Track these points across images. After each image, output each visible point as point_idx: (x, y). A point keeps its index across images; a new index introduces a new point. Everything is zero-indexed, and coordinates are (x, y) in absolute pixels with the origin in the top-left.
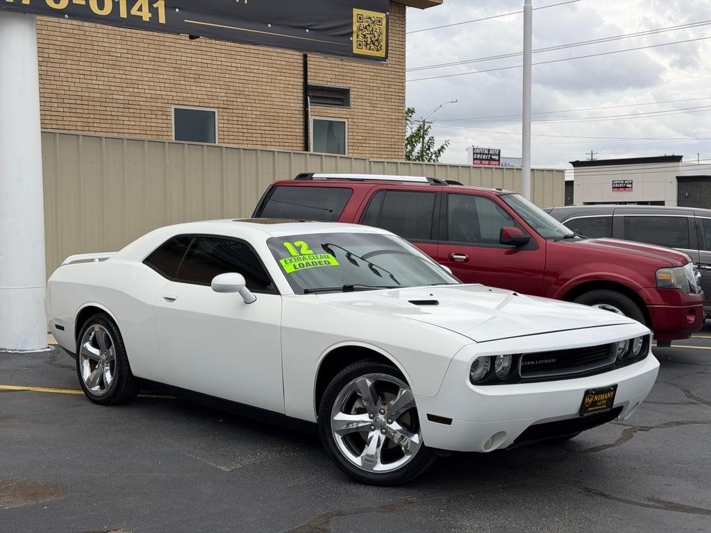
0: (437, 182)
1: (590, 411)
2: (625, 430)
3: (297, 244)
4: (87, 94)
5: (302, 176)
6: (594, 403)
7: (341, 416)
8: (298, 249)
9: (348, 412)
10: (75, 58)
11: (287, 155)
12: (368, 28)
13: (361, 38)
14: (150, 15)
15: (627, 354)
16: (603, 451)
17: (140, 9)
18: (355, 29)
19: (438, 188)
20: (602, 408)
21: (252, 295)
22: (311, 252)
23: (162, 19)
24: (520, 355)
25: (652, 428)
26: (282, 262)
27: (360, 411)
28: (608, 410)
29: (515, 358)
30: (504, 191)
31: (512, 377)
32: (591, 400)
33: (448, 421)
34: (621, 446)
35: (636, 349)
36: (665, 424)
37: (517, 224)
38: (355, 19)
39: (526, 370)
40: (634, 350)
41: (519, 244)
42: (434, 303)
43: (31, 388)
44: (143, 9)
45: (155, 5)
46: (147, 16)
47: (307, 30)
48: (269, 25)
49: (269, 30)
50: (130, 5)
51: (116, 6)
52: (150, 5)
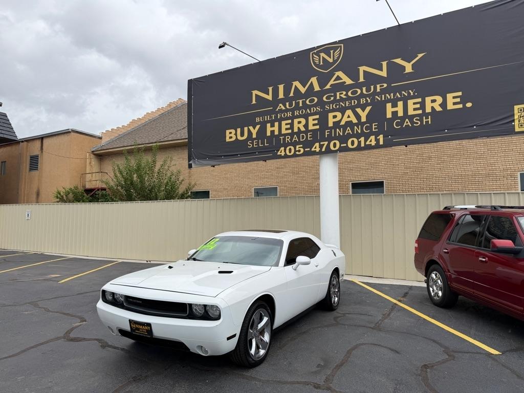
14: (375, 142)
17: (371, 141)
18: (516, 117)
23: (381, 143)
44: (372, 141)
45: (378, 138)
46: (373, 143)
47: (475, 127)
48: (446, 131)
49: (446, 133)
50: (366, 141)
51: (359, 143)
52: (376, 138)
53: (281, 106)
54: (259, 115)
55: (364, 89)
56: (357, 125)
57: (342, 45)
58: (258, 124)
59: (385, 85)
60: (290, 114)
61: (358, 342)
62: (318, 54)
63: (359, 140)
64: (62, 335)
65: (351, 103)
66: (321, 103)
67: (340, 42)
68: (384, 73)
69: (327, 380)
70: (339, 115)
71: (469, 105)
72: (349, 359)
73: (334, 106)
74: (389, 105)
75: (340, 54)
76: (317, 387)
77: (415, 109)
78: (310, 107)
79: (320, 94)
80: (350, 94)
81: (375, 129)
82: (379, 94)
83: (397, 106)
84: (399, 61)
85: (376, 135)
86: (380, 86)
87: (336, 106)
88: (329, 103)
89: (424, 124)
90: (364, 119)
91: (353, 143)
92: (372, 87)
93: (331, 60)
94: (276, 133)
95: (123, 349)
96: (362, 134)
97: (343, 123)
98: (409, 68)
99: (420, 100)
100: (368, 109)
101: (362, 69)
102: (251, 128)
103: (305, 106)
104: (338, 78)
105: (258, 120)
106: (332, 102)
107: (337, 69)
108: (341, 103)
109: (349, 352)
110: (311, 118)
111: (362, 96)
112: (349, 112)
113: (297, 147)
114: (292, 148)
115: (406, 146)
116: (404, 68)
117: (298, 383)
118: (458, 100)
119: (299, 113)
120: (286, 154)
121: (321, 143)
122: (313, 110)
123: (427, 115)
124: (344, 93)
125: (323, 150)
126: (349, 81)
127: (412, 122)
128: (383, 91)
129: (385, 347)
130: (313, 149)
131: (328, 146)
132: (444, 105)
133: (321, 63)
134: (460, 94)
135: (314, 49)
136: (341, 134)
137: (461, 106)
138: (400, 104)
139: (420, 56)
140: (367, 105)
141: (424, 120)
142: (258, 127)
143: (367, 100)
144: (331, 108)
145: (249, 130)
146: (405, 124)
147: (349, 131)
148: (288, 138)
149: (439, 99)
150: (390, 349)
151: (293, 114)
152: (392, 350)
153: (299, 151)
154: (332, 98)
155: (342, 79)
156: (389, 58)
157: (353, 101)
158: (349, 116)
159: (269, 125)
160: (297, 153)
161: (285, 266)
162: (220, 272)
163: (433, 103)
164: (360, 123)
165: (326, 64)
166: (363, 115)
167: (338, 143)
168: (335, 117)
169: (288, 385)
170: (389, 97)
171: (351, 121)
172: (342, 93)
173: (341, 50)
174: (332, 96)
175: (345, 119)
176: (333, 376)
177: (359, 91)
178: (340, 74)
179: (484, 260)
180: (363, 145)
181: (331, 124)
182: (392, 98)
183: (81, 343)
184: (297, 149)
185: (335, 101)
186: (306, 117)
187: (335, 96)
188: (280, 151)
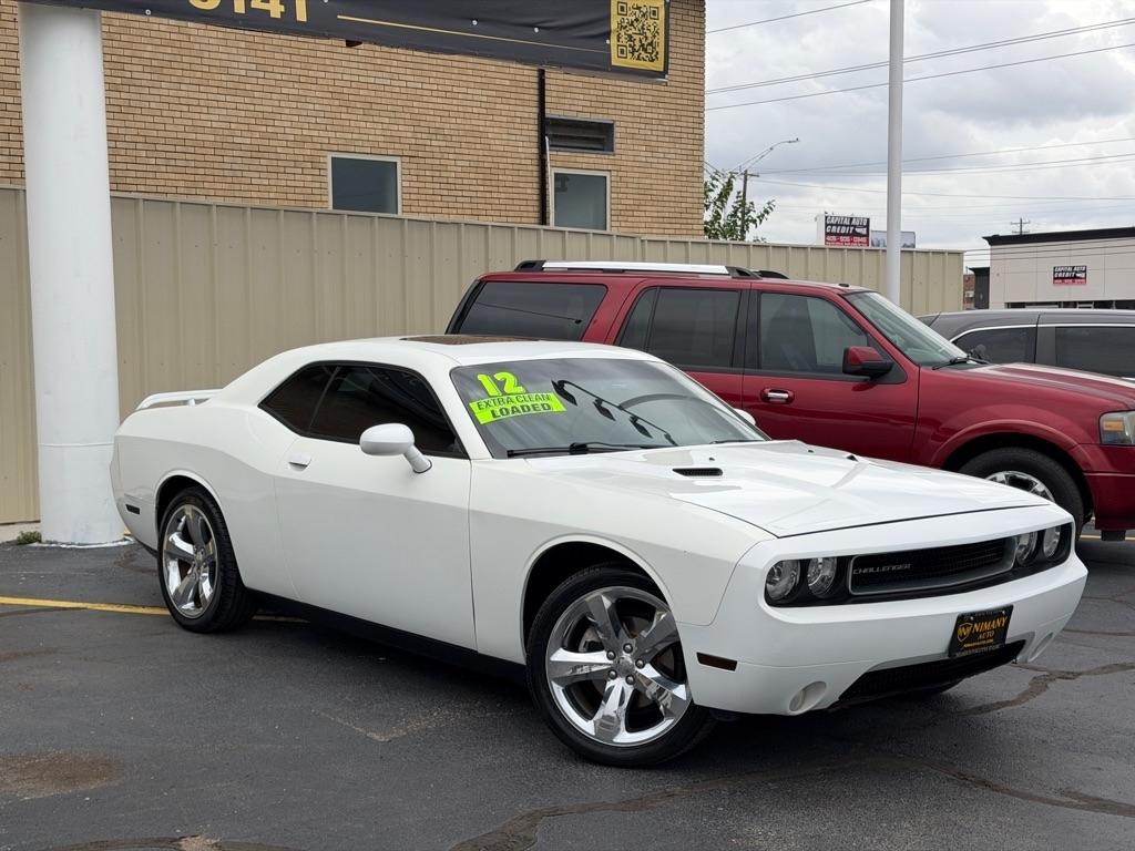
0: (742, 273)
1: (967, 649)
2: (1035, 678)
3: (499, 376)
4: (193, 136)
5: (527, 266)
6: (974, 636)
7: (561, 655)
8: (500, 385)
9: (573, 648)
10: (174, 79)
11: (508, 232)
12: (635, 24)
13: (623, 39)
14: (282, 8)
15: (1033, 555)
16: (994, 713)
18: (614, 26)
19: (745, 283)
20: (987, 644)
21: (425, 459)
22: (520, 389)
23: (301, 15)
24: (852, 557)
25: (1080, 674)
26: (473, 406)
27: (593, 647)
28: (997, 646)
29: (842, 562)
30: (852, 288)
31: (837, 594)
32: (969, 630)
33: (730, 665)
34: (1026, 704)
35: (1049, 548)
36: (1104, 668)
37: (872, 341)
38: (614, 10)
39: (859, 581)
40: (1046, 549)
41: (874, 374)
42: (715, 472)
43: (89, 606)
46: (276, 9)
47: (537, 30)
48: (475, 23)
115: (351, 46)
180: (240, 7)
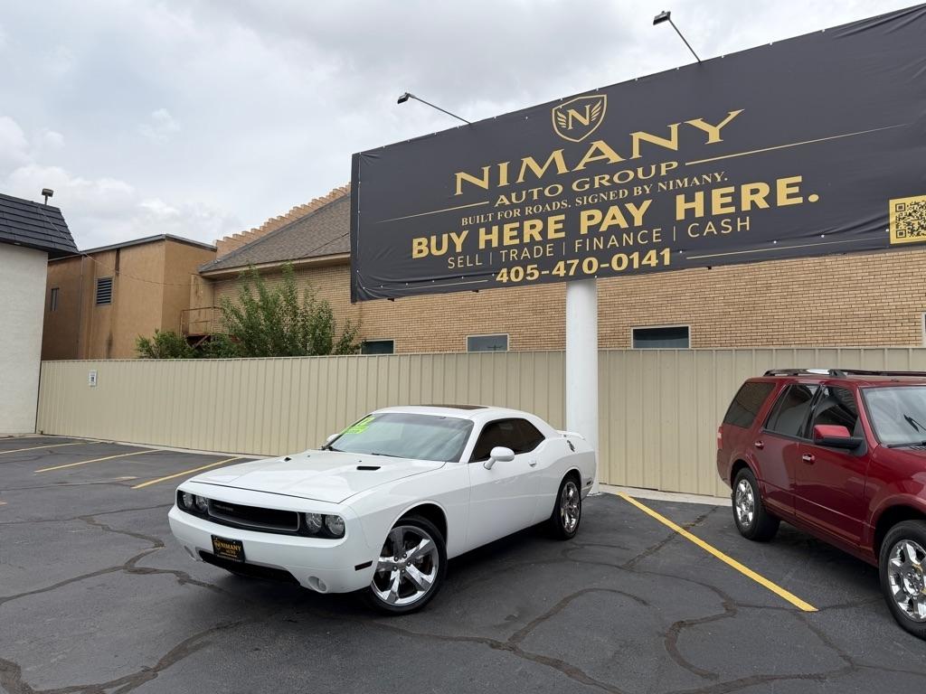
12: (913, 214)
13: (902, 226)
14: (658, 261)
17: (649, 259)
18: (892, 219)
23: (667, 262)
38: (892, 209)
44: (652, 259)
45: (661, 254)
46: (654, 262)
47: (823, 236)
48: (775, 242)
49: (775, 246)
50: (641, 259)
51: (631, 262)
52: (658, 254)
53: (504, 199)
54: (466, 213)
55: (640, 170)
56: (627, 231)
57: (605, 96)
58: (465, 228)
59: (675, 164)
60: (517, 213)
61: (587, 587)
62: (564, 111)
63: (631, 257)
64: (121, 564)
65: (618, 194)
66: (569, 195)
67: (602, 90)
68: (673, 144)
69: (515, 637)
70: (597, 214)
71: (814, 198)
72: (562, 610)
73: (590, 200)
74: (680, 199)
75: (601, 111)
76: (496, 645)
77: (723, 206)
78: (550, 201)
79: (566, 180)
80: (616, 179)
81: (657, 238)
82: (665, 179)
83: (694, 201)
84: (698, 123)
85: (659, 248)
86: (667, 166)
87: (593, 200)
88: (581, 195)
89: (739, 230)
90: (638, 222)
91: (620, 262)
92: (653, 167)
93: (586, 122)
94: (495, 244)
95: (211, 586)
96: (636, 247)
97: (604, 228)
98: (714, 135)
99: (732, 189)
100: (646, 204)
101: (637, 136)
102: (453, 235)
103: (543, 200)
104: (598, 152)
105: (464, 222)
106: (587, 193)
107: (595, 137)
108: (602, 195)
109: (566, 600)
110: (551, 220)
111: (636, 181)
112: (614, 210)
113: (529, 267)
114: (520, 269)
115: (710, 268)
116: (706, 134)
117: (467, 639)
118: (796, 190)
119: (532, 211)
120: (509, 280)
121: (568, 262)
122: (556, 205)
123: (743, 215)
124: (607, 177)
125: (571, 273)
126: (615, 158)
127: (719, 228)
128: (672, 175)
129: (629, 595)
130: (554, 272)
131: (580, 266)
132: (771, 198)
133: (570, 127)
134: (798, 179)
135: (558, 102)
136: (601, 247)
137: (800, 200)
138: (699, 196)
139: (733, 114)
140: (644, 197)
141: (739, 224)
142: (465, 234)
143: (643, 190)
144: (585, 203)
145: (450, 239)
146: (707, 230)
147: (613, 241)
148: (514, 253)
149: (764, 189)
150: (635, 598)
151: (523, 212)
152: (638, 599)
153: (532, 275)
154: (587, 186)
155: (603, 154)
156: (681, 118)
157: (621, 191)
158: (615, 216)
159: (482, 231)
160: (529, 278)
161: (470, 462)
162: (360, 468)
163: (754, 195)
164: (632, 229)
165: (578, 129)
166: (638, 216)
167: (595, 261)
168: (591, 218)
169: (451, 643)
170: (681, 185)
171: (618, 225)
172: (604, 178)
173: (602, 105)
174: (586, 182)
175: (608, 222)
176: (527, 632)
177: (632, 174)
178: (600, 145)
179: (809, 459)
180: (636, 265)
181: (584, 231)
182: (686, 185)
183: (148, 576)
184: (528, 272)
185: (592, 191)
186: (544, 217)
187: (592, 182)
188: (500, 275)
